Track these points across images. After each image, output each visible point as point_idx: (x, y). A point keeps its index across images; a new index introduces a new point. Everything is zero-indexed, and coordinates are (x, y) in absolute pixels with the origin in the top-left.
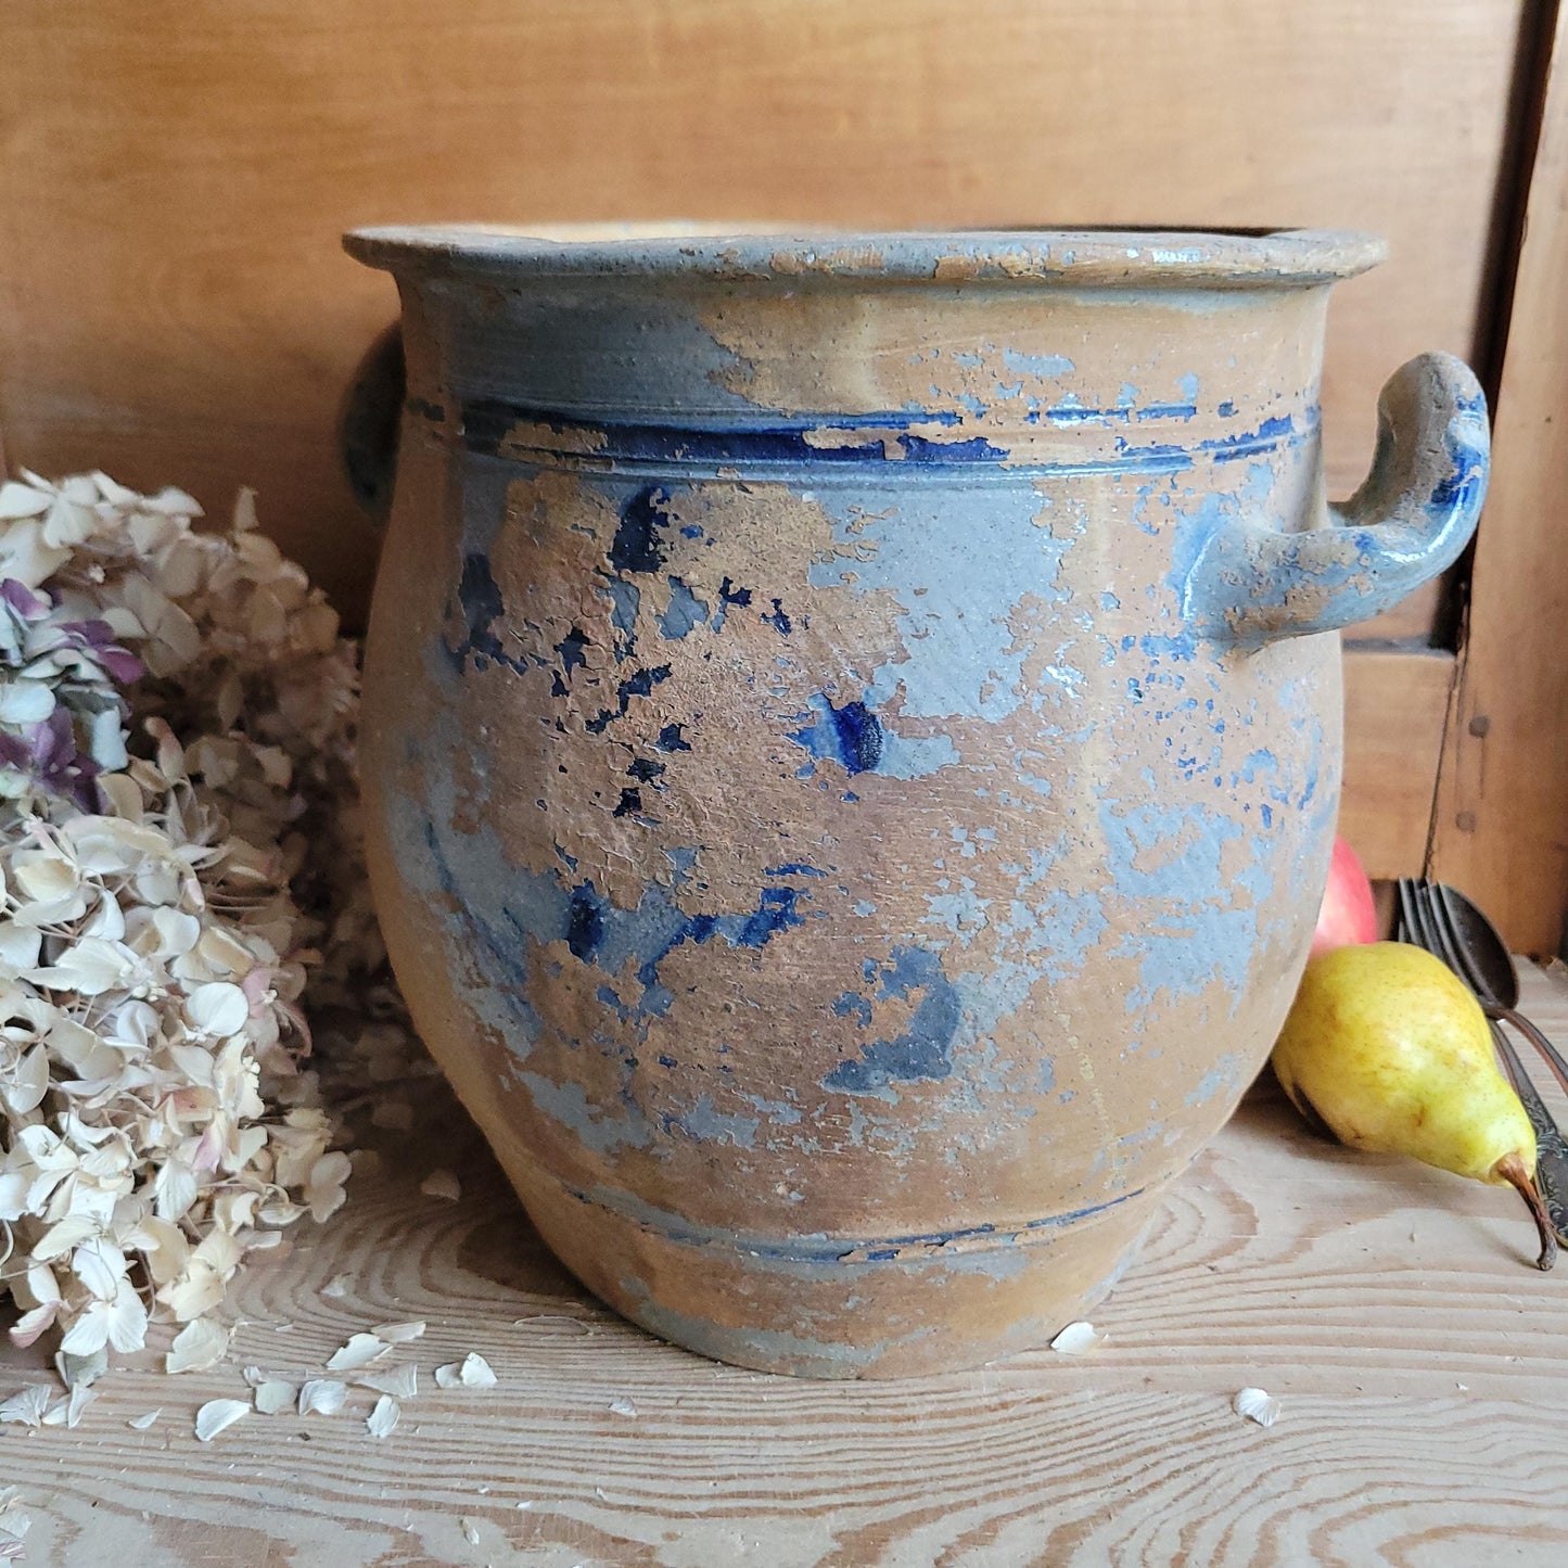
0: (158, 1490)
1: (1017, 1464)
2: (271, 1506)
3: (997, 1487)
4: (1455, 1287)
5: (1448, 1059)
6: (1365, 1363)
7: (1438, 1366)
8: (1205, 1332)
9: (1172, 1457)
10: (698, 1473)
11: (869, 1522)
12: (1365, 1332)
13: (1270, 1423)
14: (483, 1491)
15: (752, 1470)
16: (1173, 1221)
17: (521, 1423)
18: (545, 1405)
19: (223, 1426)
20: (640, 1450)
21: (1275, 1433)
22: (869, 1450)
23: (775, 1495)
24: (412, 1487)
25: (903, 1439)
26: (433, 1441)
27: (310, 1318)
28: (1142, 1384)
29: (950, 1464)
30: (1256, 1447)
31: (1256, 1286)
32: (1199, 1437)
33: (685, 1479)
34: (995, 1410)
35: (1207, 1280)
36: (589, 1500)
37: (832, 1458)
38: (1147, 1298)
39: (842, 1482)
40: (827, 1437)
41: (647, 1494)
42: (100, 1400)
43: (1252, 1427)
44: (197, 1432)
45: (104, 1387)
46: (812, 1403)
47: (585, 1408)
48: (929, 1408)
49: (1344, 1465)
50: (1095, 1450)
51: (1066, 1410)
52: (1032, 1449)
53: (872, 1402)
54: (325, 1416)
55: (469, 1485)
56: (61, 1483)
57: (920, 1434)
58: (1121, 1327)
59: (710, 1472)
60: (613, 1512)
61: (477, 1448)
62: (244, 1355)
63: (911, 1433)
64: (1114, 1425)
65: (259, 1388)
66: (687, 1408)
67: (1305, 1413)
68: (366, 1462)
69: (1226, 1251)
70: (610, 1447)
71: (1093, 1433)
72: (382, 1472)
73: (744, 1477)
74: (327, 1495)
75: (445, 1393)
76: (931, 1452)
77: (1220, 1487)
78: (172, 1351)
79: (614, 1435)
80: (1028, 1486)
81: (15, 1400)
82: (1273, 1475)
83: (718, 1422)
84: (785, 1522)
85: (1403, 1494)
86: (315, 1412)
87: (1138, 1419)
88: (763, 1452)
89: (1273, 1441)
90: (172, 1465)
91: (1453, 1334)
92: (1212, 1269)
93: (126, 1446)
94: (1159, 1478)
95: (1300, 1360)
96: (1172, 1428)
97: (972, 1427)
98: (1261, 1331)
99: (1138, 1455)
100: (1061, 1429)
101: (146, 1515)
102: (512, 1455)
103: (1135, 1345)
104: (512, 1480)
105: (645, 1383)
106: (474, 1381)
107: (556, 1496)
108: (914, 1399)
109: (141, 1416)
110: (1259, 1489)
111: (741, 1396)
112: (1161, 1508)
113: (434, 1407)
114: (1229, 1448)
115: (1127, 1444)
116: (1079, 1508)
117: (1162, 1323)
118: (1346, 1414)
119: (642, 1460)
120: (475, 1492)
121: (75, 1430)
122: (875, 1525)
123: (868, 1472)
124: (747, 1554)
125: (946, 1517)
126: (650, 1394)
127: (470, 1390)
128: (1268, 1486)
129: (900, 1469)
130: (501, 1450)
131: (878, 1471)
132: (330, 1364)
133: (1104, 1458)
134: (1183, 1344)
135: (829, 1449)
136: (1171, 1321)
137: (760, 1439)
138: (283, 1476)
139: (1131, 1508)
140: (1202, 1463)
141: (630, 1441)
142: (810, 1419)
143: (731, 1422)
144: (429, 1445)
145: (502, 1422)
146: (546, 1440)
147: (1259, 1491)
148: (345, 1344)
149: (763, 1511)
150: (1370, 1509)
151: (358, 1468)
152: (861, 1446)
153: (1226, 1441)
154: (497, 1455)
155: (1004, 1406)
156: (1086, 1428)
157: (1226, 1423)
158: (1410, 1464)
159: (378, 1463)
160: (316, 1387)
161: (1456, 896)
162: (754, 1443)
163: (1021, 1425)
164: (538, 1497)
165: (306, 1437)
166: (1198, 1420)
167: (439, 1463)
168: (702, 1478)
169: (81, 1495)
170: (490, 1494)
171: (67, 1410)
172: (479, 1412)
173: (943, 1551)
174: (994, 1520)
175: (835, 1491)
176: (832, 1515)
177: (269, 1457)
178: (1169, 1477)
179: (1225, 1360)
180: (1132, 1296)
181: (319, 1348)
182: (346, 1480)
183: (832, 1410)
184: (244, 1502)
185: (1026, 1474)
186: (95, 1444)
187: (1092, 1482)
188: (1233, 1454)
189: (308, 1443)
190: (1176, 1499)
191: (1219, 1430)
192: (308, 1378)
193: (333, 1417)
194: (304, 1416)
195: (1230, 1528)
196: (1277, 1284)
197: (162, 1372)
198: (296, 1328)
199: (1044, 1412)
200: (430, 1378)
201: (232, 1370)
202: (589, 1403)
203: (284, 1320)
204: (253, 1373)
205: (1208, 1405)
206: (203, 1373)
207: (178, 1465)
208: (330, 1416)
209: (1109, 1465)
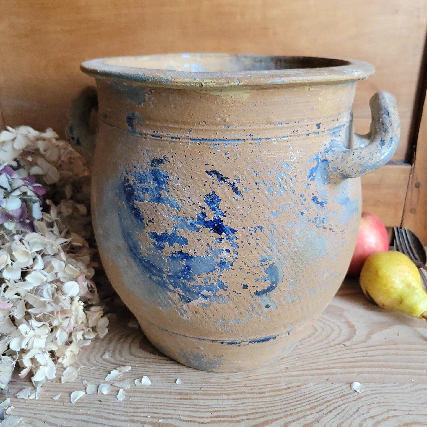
0: (61, 418)
1: (293, 406)
2: (92, 422)
3: (288, 413)
4: (410, 349)
5: (409, 286)
6: (386, 373)
7: (405, 374)
8: (342, 365)
9: (335, 403)
10: (207, 410)
11: (253, 424)
12: (385, 364)
13: (361, 392)
14: (149, 417)
15: (221, 409)
16: (333, 330)
17: (158, 396)
18: (165, 390)
19: (78, 398)
20: (191, 403)
21: (363, 395)
22: (253, 402)
23: (228, 417)
24: (130, 416)
25: (261, 399)
27: (100, 365)
28: (326, 381)
29: (275, 406)
30: (357, 399)
31: (356, 350)
32: (341, 397)
33: (203, 412)
34: (286, 390)
35: (343, 349)
36: (178, 419)
37: (243, 405)
38: (327, 354)
39: (246, 412)
40: (241, 399)
41: (193, 417)
42: (45, 391)
43: (356, 394)
44: (71, 400)
45: (45, 387)
46: (237, 388)
48: (269, 389)
49: (381, 404)
50: (314, 401)
51: (305, 389)
52: (296, 401)
53: (253, 388)
55: (145, 415)
56: (35, 416)
57: (266, 397)
58: (320, 364)
59: (210, 410)
60: (185, 422)
61: (147, 404)
62: (82, 376)
63: (264, 397)
64: (319, 394)
65: (87, 387)
66: (203, 391)
67: (370, 389)
68: (117, 408)
69: (348, 339)
70: (183, 403)
71: (313, 396)
72: (121, 411)
73: (219, 411)
74: (107, 418)
75: (138, 387)
76: (269, 402)
77: (348, 412)
78: (63, 376)
79: (184, 399)
80: (296, 412)
81: (21, 392)
82: (362, 408)
83: (212, 395)
84: (231, 425)
85: (397, 413)
86: (102, 394)
87: (325, 391)
88: (224, 404)
89: (361, 397)
91: (409, 364)
92: (344, 345)
93: (52, 405)
94: (331, 410)
95: (368, 372)
96: (334, 394)
97: (280, 395)
98: (358, 364)
99: (325, 402)
100: (304, 395)
101: (58, 426)
102: (156, 406)
103: (324, 369)
104: (157, 413)
105: (191, 383)
106: (145, 383)
107: (169, 418)
108: (265, 387)
109: (56, 396)
111: (218, 387)
112: (332, 418)
113: (135, 392)
114: (349, 400)
115: (322, 399)
116: (310, 419)
117: (331, 362)
118: (381, 389)
119: (192, 406)
120: (147, 417)
121: (38, 400)
122: (255, 425)
123: (253, 409)
125: (274, 423)
126: (193, 386)
127: (144, 386)
128: (361, 411)
129: (261, 408)
130: (154, 404)
131: (255, 409)
132: (106, 379)
133: (316, 404)
134: (336, 368)
135: (242, 402)
136: (333, 362)
137: (223, 399)
138: (95, 413)
139: (324, 418)
140: (343, 404)
141: (188, 401)
142: (236, 393)
143: (215, 395)
144: (134, 403)
145: (153, 395)
146: (165, 401)
147: (358, 413)
148: (110, 373)
149: (225, 421)
150: (388, 418)
151: (115, 410)
152: (250, 401)
153: (349, 398)
154: (152, 405)
155: (289, 388)
156: (311, 395)
157: (349, 392)
158: (399, 404)
159: (120, 409)
160: (102, 386)
161: (410, 232)
162: (221, 401)
163: (293, 394)
164: (164, 418)
165: (101, 401)
166: (340, 392)
167: (137, 408)
168: (208, 412)
169: (41, 420)
170: (151, 417)
171: (35, 394)
172: (147, 393)
174: (287, 423)
175: (244, 415)
176: (243, 422)
177: (91, 407)
178: (334, 409)
179: (348, 373)
180: (323, 354)
181: (103, 374)
182: (112, 414)
183: (242, 391)
184: (84, 421)
185: (295, 409)
186: (43, 404)
187: (313, 411)
188: (351, 402)
189: (101, 403)
190: (336, 416)
191: (347, 395)
192: (100, 383)
193: (108, 395)
194: (100, 395)
195: (351, 424)
196: (362, 349)
197: (60, 382)
198: (96, 368)
199: (300, 390)
200: (133, 383)
201: (79, 381)
202: (176, 389)
203: (93, 366)
204: (85, 382)
205: (343, 387)
206: (72, 382)
207: (66, 410)
208: (106, 395)
209: (317, 406)
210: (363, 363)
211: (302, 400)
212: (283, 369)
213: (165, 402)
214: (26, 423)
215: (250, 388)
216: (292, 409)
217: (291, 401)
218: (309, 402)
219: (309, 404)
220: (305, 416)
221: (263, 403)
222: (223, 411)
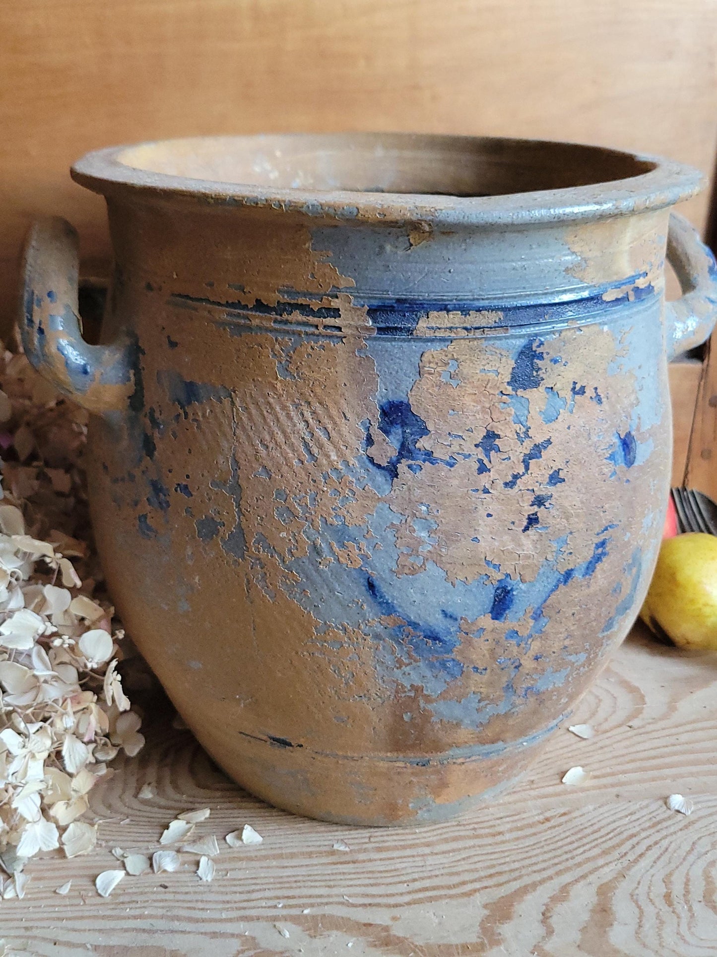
0: (89, 930)
2: (161, 931)
3: (560, 867)
8: (638, 764)
9: (645, 838)
10: (397, 879)
11: (500, 896)
13: (689, 813)
14: (280, 906)
15: (426, 874)
16: (600, 700)
17: (286, 863)
18: (295, 850)
19: (113, 886)
20: (359, 870)
21: (693, 818)
22: (484, 854)
23: (442, 887)
24: (238, 909)
25: (500, 846)
26: (240, 880)
27: (138, 813)
28: (615, 798)
29: (530, 857)
30: (686, 827)
31: (655, 735)
32: (655, 825)
33: (391, 884)
34: (543, 823)
35: (629, 734)
36: (342, 903)
37: (466, 862)
38: (602, 748)
39: (476, 875)
40: (459, 850)
41: (373, 896)
42: (35, 879)
43: (680, 816)
44: (99, 891)
45: (31, 871)
46: (445, 830)
47: (318, 849)
48: (509, 826)
50: (604, 839)
51: (581, 818)
52: (571, 843)
53: (476, 826)
54: (171, 873)
55: (271, 903)
56: (28, 933)
57: (508, 841)
58: (595, 766)
59: (404, 878)
60: (359, 909)
61: (267, 881)
62: (107, 841)
63: (503, 842)
64: (609, 824)
65: (125, 860)
66: (375, 842)
67: (704, 805)
68: (205, 897)
69: (634, 715)
70: (341, 871)
71: (599, 830)
72: (216, 902)
73: (422, 879)
74: (190, 920)
75: (235, 849)
76: (519, 851)
77: (675, 852)
79: (341, 863)
80: (576, 864)
82: (699, 842)
83: (396, 848)
84: (454, 902)
86: (165, 871)
87: (621, 818)
88: (428, 863)
89: (693, 823)
90: (91, 914)
92: (630, 727)
93: (60, 906)
94: (643, 851)
95: (692, 774)
96: (639, 822)
97: (535, 834)
98: (667, 760)
99: (627, 840)
100: (582, 830)
101: (89, 946)
102: (288, 882)
103: (604, 776)
104: (294, 897)
106: (249, 841)
107: (322, 903)
108: (498, 822)
109: (62, 886)
110: (695, 851)
112: (649, 868)
113: (232, 860)
114: (672, 829)
115: (619, 834)
116: (607, 873)
117: (614, 761)
119: (362, 876)
120: (275, 907)
121: (23, 900)
122: (503, 897)
123: (489, 867)
124: (440, 923)
125: (540, 889)
126: (353, 836)
127: (249, 846)
128: (699, 849)
129: (505, 863)
130: (281, 880)
131: (493, 866)
132: (162, 840)
133: (610, 844)
134: (629, 773)
135: (464, 856)
136: (619, 760)
137: (423, 855)
138: (160, 912)
139: (633, 870)
140: (661, 840)
141: (351, 865)
142: (446, 841)
143: (404, 847)
144: (238, 883)
145: (274, 863)
146: (303, 871)
148: (167, 827)
149: (440, 897)
151: (202, 901)
152: (479, 852)
153: (670, 826)
154: (280, 883)
155: (548, 820)
156: (595, 827)
157: (666, 815)
159: (212, 897)
160: (160, 855)
161: (702, 496)
162: (420, 858)
163: (559, 830)
164: (312, 905)
165: (166, 887)
166: (651, 816)
167: (249, 892)
168: (400, 882)
169: (44, 939)
170: (284, 907)
171: (15, 888)
172: (259, 859)
173: (544, 907)
174: (565, 887)
175: (475, 881)
176: (477, 894)
177: (148, 901)
178: (647, 850)
179: (653, 780)
180: (592, 748)
181: (150, 831)
182: (199, 909)
183: (457, 834)
184: (144, 931)
185: (572, 858)
186: (40, 907)
187: (609, 858)
188: (675, 833)
189: (167, 890)
190: (655, 862)
191: (664, 820)
192: (151, 851)
193: (175, 872)
194: (159, 874)
195: (687, 874)
196: (666, 732)
197: (65, 857)
198: (132, 821)
199: (570, 820)
200: (223, 842)
201: (104, 851)
202: (320, 846)
203: (122, 817)
204: (118, 852)
205: (654, 807)
206: (88, 855)
207: (95, 913)
208: (174, 872)
209: (614, 847)
210: (676, 758)
211: (581, 839)
212: (524, 784)
213: (304, 873)
214: (13, 949)
215: (471, 827)
216: (567, 860)
217: (560, 844)
218: (596, 842)
219: (597, 845)
220: (596, 869)
221: (506, 854)
222: (429, 877)
